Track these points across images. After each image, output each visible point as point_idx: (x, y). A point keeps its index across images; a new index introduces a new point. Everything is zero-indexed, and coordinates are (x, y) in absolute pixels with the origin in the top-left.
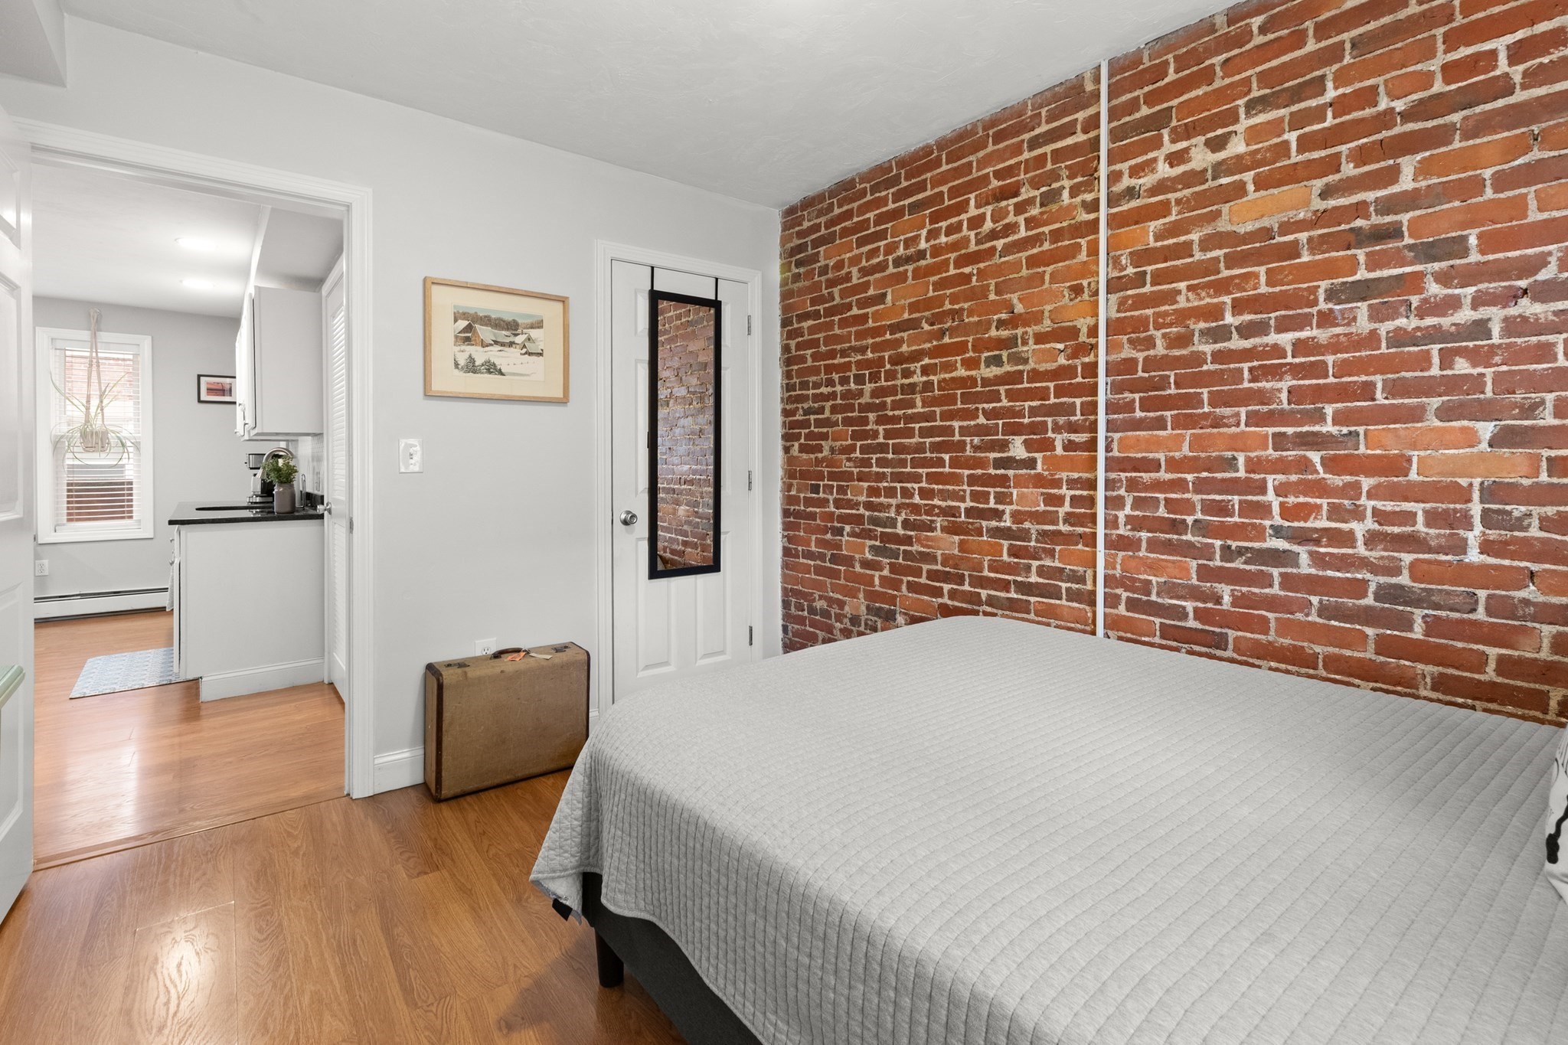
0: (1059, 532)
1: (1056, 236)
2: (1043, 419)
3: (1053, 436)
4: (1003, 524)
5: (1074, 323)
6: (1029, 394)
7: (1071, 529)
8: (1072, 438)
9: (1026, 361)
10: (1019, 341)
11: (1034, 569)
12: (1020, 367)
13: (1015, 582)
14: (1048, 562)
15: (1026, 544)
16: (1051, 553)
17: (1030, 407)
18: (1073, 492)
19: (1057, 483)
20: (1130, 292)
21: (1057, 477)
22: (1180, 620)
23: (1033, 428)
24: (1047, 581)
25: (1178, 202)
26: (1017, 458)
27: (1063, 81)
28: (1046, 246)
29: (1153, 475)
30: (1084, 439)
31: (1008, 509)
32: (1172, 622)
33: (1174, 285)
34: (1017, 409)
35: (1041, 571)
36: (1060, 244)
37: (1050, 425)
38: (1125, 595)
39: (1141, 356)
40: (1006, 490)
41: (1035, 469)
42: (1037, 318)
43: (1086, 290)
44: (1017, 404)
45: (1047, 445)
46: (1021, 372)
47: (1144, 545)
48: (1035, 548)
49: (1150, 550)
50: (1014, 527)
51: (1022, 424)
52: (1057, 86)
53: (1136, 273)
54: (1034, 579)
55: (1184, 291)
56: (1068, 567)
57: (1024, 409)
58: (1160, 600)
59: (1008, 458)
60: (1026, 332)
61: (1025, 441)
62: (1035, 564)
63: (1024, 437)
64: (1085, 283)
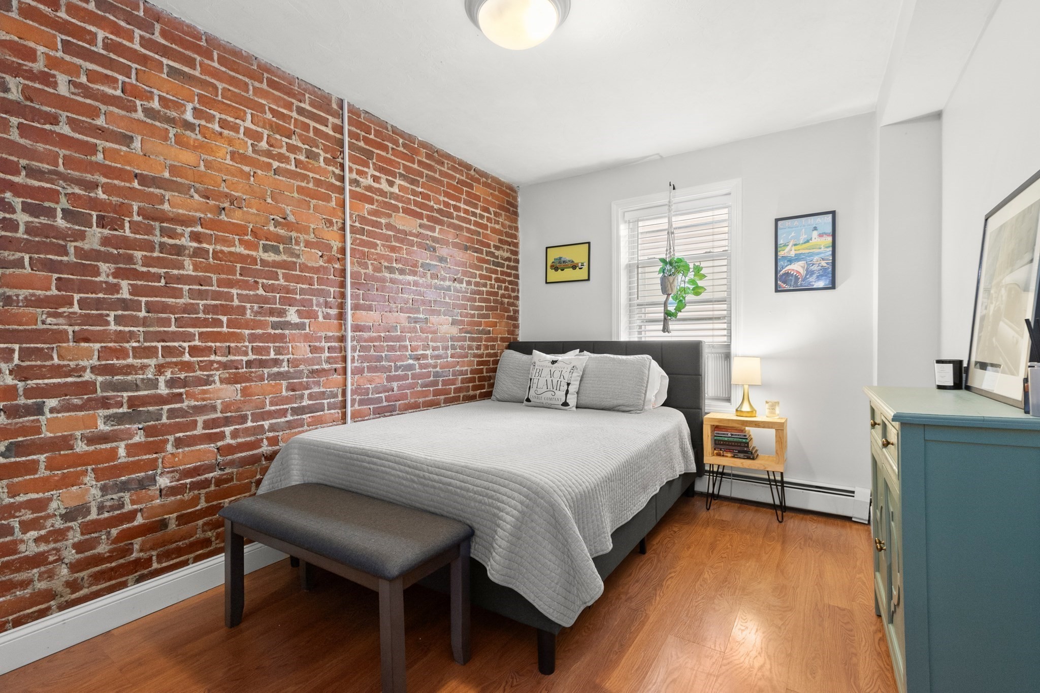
0: (324, 370)
1: (318, 182)
2: (310, 297)
3: (317, 309)
4: (282, 369)
5: (330, 242)
6: (299, 280)
7: (329, 366)
8: (328, 311)
9: (298, 256)
10: (293, 241)
11: (306, 396)
12: (294, 260)
13: (292, 408)
14: (316, 390)
15: (300, 380)
16: (318, 384)
17: (300, 288)
18: (329, 344)
19: (319, 339)
20: (358, 236)
21: (319, 335)
22: (380, 403)
23: (303, 303)
24: (314, 402)
25: (377, 201)
26: (292, 322)
27: (321, 88)
28: (311, 185)
29: (369, 334)
30: (335, 313)
31: (286, 357)
32: (377, 406)
33: (375, 241)
34: (291, 288)
35: (311, 397)
36: (319, 189)
37: (314, 302)
38: (358, 398)
39: (363, 271)
40: (284, 345)
41: (305, 330)
42: (305, 230)
43: (335, 225)
44: (292, 284)
45: (312, 315)
46: (295, 263)
47: (366, 369)
48: (307, 382)
49: (368, 372)
50: (291, 370)
51: (295, 299)
52: (317, 88)
53: (360, 227)
54: (306, 402)
55: (380, 245)
56: (328, 390)
57: (297, 288)
58: (372, 397)
59: (285, 321)
60: (299, 237)
61: (297, 311)
62: (307, 392)
63: (297, 308)
64: (334, 220)
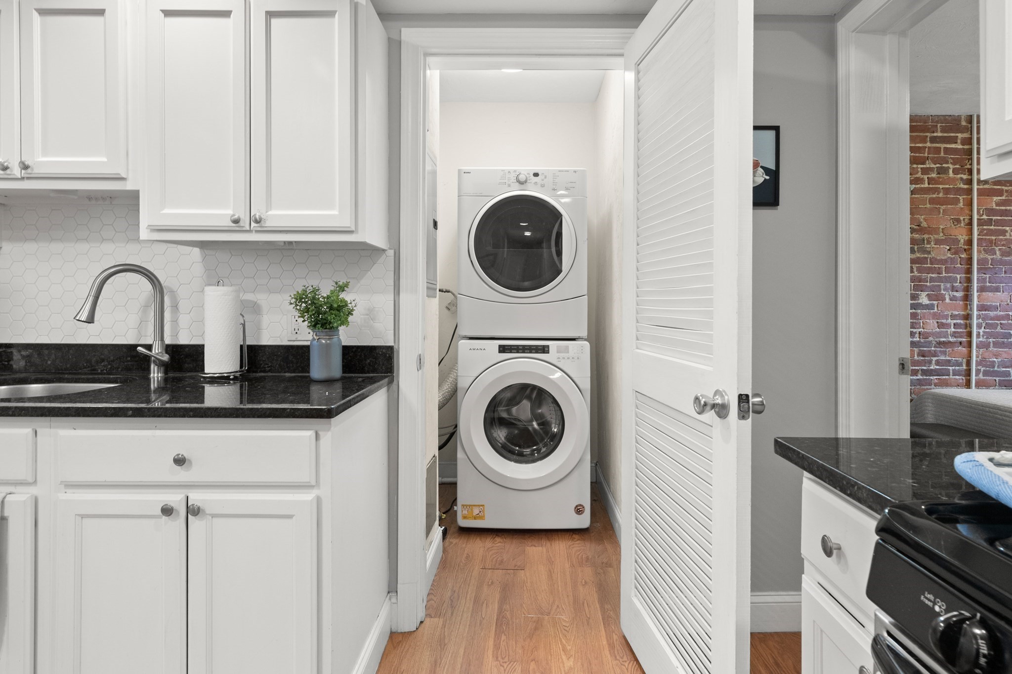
0: (950, 342)
1: (946, 191)
2: (938, 284)
3: (944, 293)
4: (915, 339)
5: (957, 237)
6: (930, 270)
7: (955, 339)
8: (955, 294)
9: (929, 253)
10: (926, 242)
11: (934, 362)
12: (926, 256)
13: (922, 370)
14: (942, 358)
15: (929, 349)
16: (944, 353)
17: (931, 277)
18: (955, 321)
19: (946, 317)
20: (985, 227)
21: (946, 313)
22: (1007, 377)
23: (932, 289)
24: (941, 367)
25: (1007, 191)
26: (923, 303)
27: (952, 115)
28: (941, 195)
29: (995, 313)
30: (961, 295)
31: (918, 330)
32: (1004, 379)
33: (1004, 228)
34: (923, 277)
35: (938, 363)
36: (949, 196)
37: (942, 287)
38: (982, 369)
39: (990, 257)
40: (916, 321)
41: (934, 310)
42: (935, 231)
43: (962, 222)
44: (924, 275)
45: (940, 298)
46: (926, 258)
47: (992, 344)
48: (935, 351)
49: (994, 347)
50: (922, 340)
51: (926, 285)
52: (947, 116)
53: (988, 219)
54: (933, 367)
55: (1009, 231)
56: (953, 359)
57: (928, 278)
58: (998, 370)
59: (918, 303)
60: (930, 238)
61: (928, 295)
62: (934, 359)
63: (927, 293)
64: (962, 218)
